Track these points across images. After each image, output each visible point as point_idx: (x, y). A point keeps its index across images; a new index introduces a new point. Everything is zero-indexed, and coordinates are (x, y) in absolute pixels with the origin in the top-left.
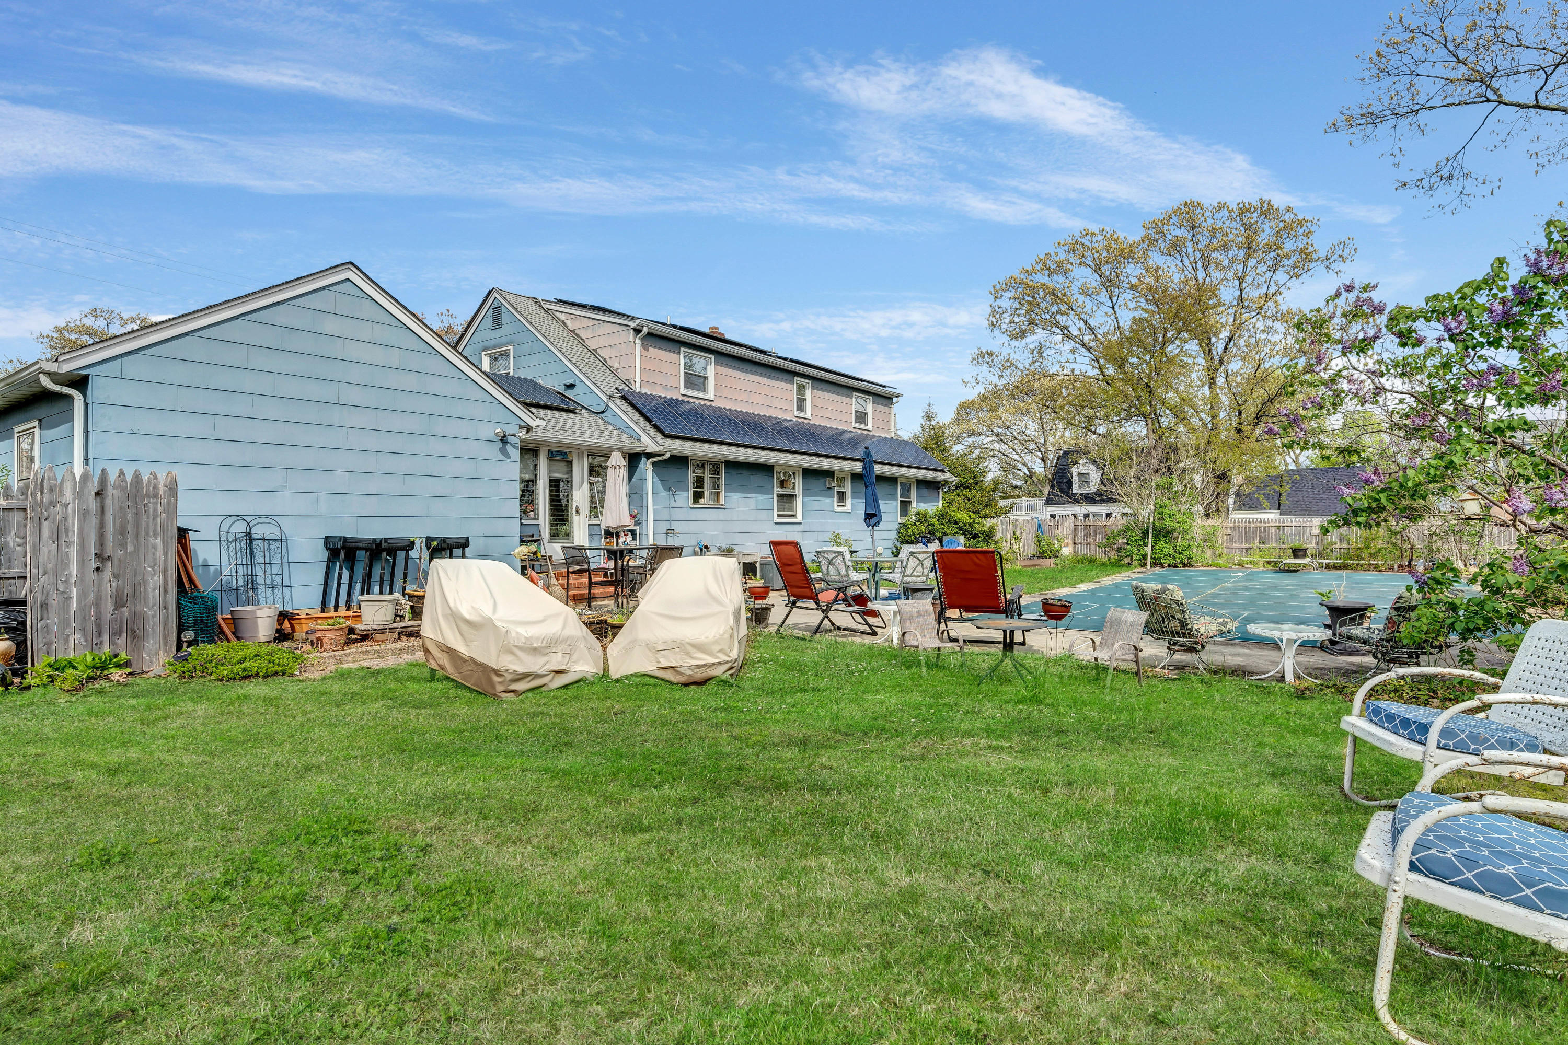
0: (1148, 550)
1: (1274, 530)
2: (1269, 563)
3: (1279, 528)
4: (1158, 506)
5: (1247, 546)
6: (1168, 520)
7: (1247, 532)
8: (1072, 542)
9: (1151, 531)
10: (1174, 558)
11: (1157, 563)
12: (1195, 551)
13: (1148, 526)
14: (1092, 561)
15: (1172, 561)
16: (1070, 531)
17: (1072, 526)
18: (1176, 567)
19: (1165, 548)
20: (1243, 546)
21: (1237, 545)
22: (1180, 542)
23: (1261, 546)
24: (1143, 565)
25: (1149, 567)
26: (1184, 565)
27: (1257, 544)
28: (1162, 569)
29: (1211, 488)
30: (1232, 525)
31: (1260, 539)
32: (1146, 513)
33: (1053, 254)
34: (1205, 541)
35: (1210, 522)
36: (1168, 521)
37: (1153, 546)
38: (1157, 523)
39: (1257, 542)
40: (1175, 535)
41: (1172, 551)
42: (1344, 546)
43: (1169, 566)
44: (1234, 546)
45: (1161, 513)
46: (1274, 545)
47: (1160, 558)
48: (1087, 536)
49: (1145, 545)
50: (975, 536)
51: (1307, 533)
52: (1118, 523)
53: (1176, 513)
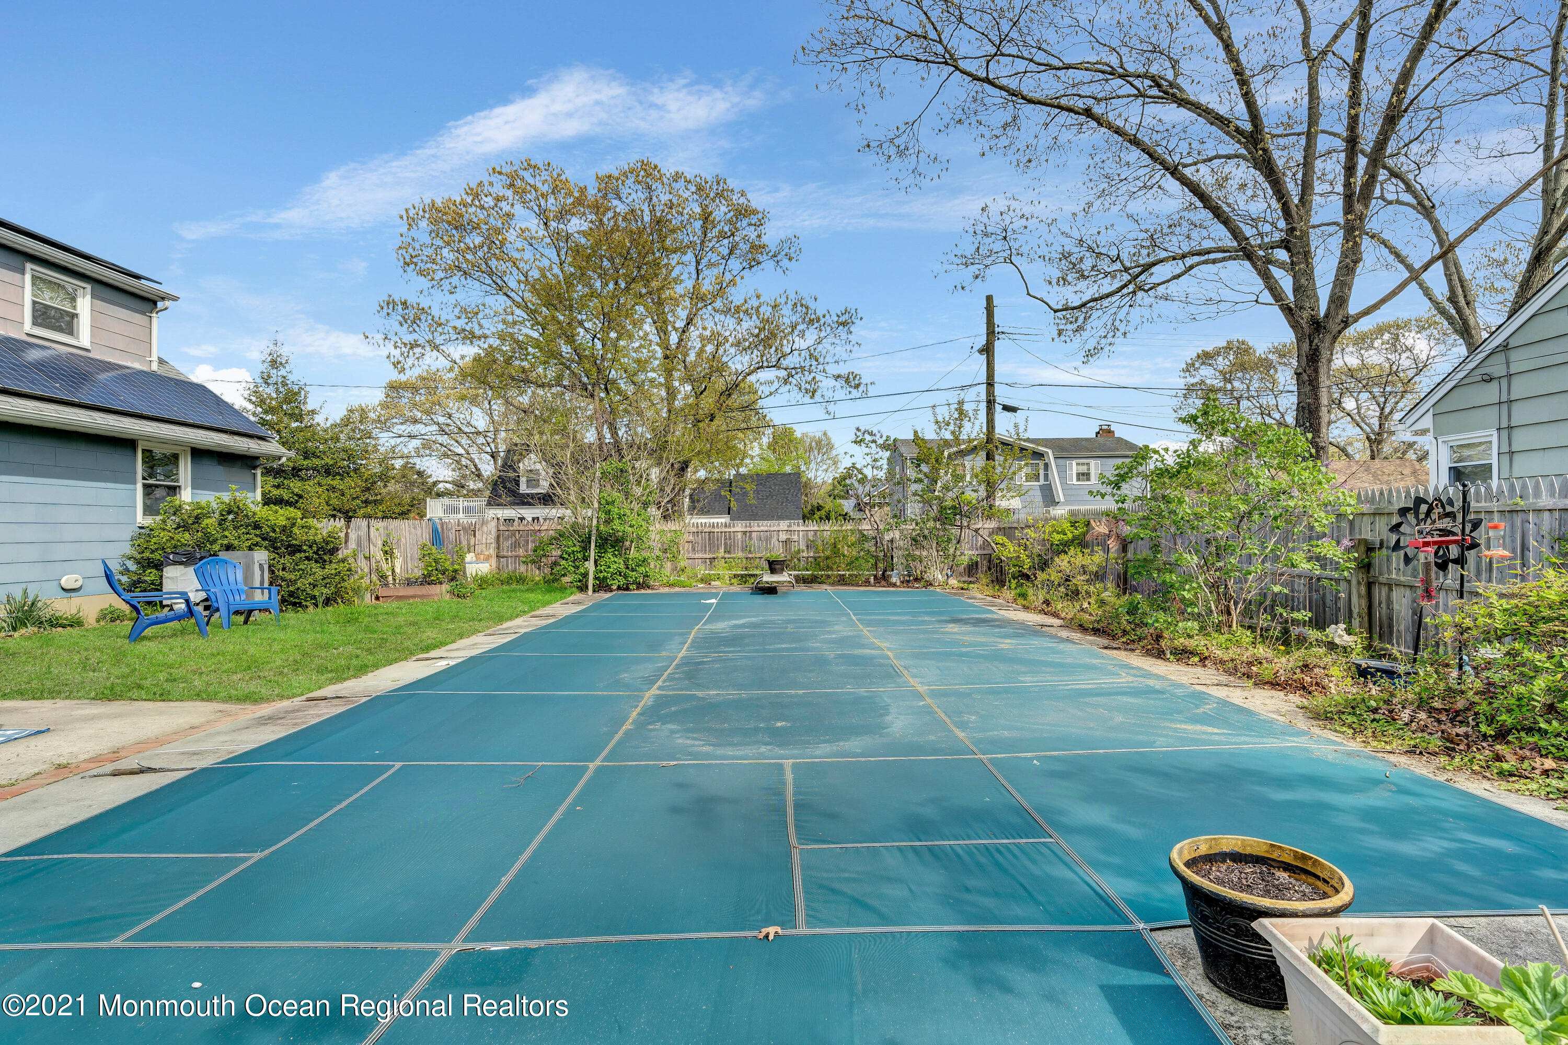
0: (590, 566)
1: (740, 535)
2: (735, 576)
3: (745, 533)
4: (603, 502)
5: (711, 556)
6: (617, 522)
7: (710, 539)
8: (494, 556)
9: (593, 538)
10: (625, 577)
11: (602, 585)
12: (652, 566)
13: (590, 532)
14: (521, 580)
15: (622, 581)
16: (492, 538)
17: (494, 531)
18: (627, 589)
19: (614, 562)
20: (707, 556)
21: (701, 556)
22: (633, 554)
23: (727, 556)
24: (583, 588)
25: (590, 592)
26: (640, 586)
27: (721, 553)
28: (609, 595)
29: (672, 481)
30: (694, 530)
31: (725, 548)
32: (588, 515)
33: (486, 184)
34: (665, 551)
35: (671, 526)
36: (616, 524)
37: (596, 561)
38: (602, 528)
39: (722, 550)
40: (627, 544)
41: (622, 566)
42: (812, 554)
43: (619, 588)
44: (697, 556)
45: (608, 512)
46: (740, 554)
47: (605, 578)
48: (516, 545)
49: (586, 559)
50: (294, 549)
51: (774, 540)
52: (548, 529)
53: (629, 513)
